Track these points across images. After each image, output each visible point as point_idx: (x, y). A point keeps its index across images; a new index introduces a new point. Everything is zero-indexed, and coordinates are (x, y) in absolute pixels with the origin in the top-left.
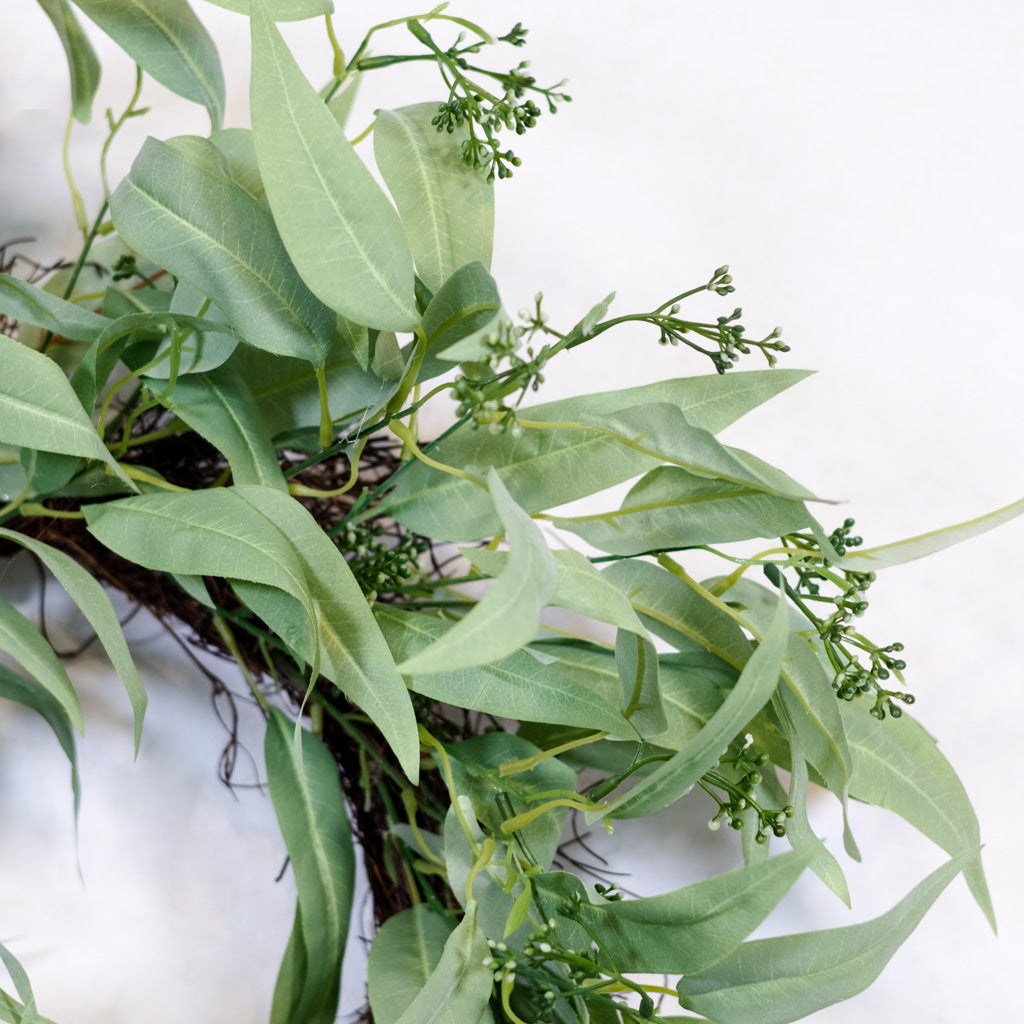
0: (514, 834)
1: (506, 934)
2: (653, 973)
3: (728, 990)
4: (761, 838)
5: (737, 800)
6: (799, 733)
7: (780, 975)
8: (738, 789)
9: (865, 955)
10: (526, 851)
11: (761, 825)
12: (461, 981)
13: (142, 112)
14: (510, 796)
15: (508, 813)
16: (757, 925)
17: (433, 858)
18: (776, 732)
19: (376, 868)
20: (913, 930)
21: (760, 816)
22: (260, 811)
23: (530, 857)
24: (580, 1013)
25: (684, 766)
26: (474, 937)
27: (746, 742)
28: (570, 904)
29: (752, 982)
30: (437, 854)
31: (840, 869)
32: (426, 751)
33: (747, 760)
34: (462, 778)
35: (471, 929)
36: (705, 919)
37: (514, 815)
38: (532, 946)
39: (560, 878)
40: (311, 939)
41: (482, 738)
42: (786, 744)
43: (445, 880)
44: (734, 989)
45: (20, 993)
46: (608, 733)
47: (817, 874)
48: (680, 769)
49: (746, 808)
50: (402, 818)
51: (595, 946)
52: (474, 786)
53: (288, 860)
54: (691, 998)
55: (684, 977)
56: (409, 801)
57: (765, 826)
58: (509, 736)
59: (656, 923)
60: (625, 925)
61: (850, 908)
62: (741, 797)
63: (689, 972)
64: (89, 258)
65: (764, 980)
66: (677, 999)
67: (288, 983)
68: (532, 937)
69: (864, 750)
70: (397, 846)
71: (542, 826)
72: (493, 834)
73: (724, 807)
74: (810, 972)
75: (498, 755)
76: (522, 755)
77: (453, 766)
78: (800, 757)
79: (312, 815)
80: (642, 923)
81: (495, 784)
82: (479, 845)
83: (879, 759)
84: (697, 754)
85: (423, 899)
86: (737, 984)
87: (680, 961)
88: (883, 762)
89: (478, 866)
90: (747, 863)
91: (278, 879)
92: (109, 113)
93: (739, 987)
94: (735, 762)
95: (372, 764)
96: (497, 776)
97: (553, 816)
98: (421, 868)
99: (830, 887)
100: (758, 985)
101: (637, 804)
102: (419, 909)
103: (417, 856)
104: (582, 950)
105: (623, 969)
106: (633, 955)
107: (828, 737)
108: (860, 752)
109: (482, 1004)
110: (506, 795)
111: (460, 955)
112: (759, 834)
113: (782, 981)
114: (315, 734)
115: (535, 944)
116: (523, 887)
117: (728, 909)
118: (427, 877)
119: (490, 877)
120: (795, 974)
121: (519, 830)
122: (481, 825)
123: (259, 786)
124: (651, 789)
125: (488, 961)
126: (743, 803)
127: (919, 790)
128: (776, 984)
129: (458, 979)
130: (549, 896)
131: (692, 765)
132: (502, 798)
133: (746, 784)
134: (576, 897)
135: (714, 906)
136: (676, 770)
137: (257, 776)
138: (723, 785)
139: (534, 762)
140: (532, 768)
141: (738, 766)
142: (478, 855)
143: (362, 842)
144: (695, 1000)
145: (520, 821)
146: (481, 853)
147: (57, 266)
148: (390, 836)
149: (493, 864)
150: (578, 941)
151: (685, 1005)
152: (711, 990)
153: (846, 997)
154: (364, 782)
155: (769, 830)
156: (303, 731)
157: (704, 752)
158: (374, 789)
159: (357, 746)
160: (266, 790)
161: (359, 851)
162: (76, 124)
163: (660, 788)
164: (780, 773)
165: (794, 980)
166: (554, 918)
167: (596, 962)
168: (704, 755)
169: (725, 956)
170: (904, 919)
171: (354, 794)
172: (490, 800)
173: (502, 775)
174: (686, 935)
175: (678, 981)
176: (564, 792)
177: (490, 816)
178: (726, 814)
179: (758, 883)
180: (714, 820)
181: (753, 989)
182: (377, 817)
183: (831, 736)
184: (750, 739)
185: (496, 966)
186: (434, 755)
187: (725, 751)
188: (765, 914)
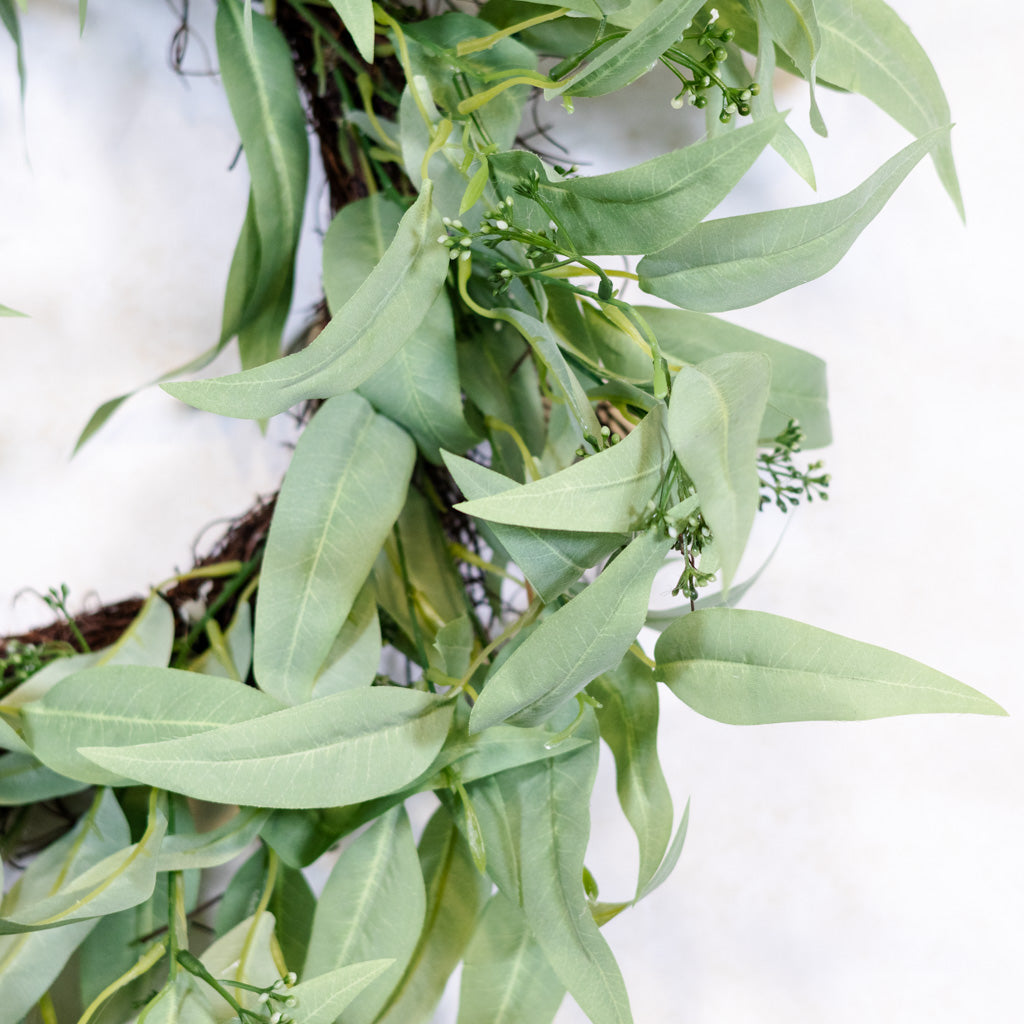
0: (471, 114)
1: (462, 211)
2: (612, 254)
3: (688, 272)
4: (725, 117)
5: (701, 77)
6: (766, 11)
7: (742, 255)
8: (704, 67)
9: (828, 235)
10: (484, 134)
11: (726, 103)
12: (415, 260)
14: (468, 76)
15: (465, 93)
16: (719, 201)
17: (389, 143)
18: (743, 12)
19: (331, 158)
20: (879, 211)
21: (725, 94)
22: (212, 100)
23: (488, 139)
24: (539, 299)
25: (647, 38)
26: (429, 216)
27: (711, 17)
28: (528, 182)
29: (714, 263)
30: (393, 138)
31: (806, 151)
32: (382, 31)
33: (712, 36)
34: (419, 60)
35: (427, 208)
36: (666, 195)
37: (471, 95)
38: (489, 224)
39: (518, 158)
40: (264, 227)
41: (439, 19)
42: (754, 26)
43: (402, 167)
44: (696, 270)
46: (568, 10)
47: (783, 156)
48: (642, 42)
49: (709, 86)
50: (358, 104)
51: (553, 225)
52: (430, 65)
53: (241, 148)
54: (651, 281)
55: (645, 258)
56: (364, 84)
57: (729, 104)
58: (468, 17)
59: (616, 202)
60: (585, 206)
61: (815, 189)
62: (705, 74)
63: (648, 252)
65: (726, 261)
66: (637, 283)
67: (242, 271)
68: (488, 214)
69: (834, 31)
70: (353, 135)
71: (500, 108)
72: (450, 114)
73: (687, 85)
74: (773, 253)
75: (455, 37)
76: (480, 34)
77: (410, 47)
78: (767, 38)
79: (265, 99)
80: (601, 201)
81: (454, 65)
82: (435, 127)
83: (849, 41)
84: (660, 26)
85: (380, 187)
86: (698, 266)
87: (640, 240)
88: (853, 43)
89: (433, 148)
90: (709, 136)
91: (232, 167)
93: (700, 269)
94: (699, 38)
95: (327, 51)
96: (454, 55)
97: (511, 98)
98: (377, 155)
99: (796, 169)
100: (719, 266)
101: (598, 79)
102: (375, 197)
103: (373, 143)
104: (540, 230)
105: (581, 251)
106: (593, 237)
107: (797, 14)
108: (829, 33)
109: (437, 285)
110: (463, 75)
111: (415, 234)
112: (724, 113)
113: (744, 262)
114: (267, 17)
115: (491, 222)
116: (479, 164)
117: (689, 185)
118: (383, 165)
119: (446, 160)
120: (758, 255)
121: (476, 111)
122: (439, 108)
123: (211, 73)
124: (612, 62)
125: (443, 238)
126: (707, 81)
127: (889, 73)
128: (738, 265)
129: (413, 260)
130: (507, 178)
131: (654, 37)
132: (460, 78)
133: (710, 61)
134: (534, 175)
135: (675, 182)
136: (638, 42)
137: (208, 61)
138: (688, 63)
139: (492, 41)
140: (490, 47)
141: (703, 42)
142: (434, 136)
143: (319, 131)
144: (655, 282)
145: (478, 100)
146: (438, 133)
148: (345, 123)
149: (449, 145)
150: (536, 220)
151: (646, 288)
152: (672, 272)
153: (809, 280)
154: (319, 69)
155: (733, 108)
156: (254, 14)
157: (667, 24)
158: (329, 76)
159: (310, 30)
160: (219, 77)
161: (314, 141)
163: (621, 61)
164: (748, 58)
165: (756, 260)
166: (511, 195)
167: (554, 241)
168: (667, 27)
169: (685, 234)
170: (870, 199)
171: (308, 81)
172: (447, 81)
173: (459, 54)
174: (646, 212)
175: (638, 261)
176: (524, 71)
177: (448, 97)
178: (689, 92)
179: (721, 156)
180: (677, 98)
181: (714, 270)
182: (332, 105)
183: (799, 11)
184: (715, 14)
185: (451, 243)
186: (391, 36)
187: (689, 25)
188: (727, 190)
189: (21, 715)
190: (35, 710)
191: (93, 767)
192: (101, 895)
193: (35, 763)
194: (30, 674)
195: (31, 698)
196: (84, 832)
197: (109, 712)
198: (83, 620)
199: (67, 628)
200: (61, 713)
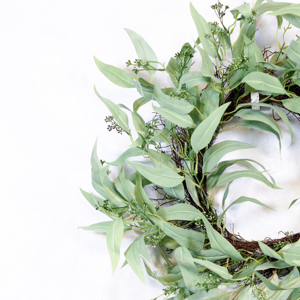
13: (291, 28)
45: (273, 183)
64: (282, 52)
92: (284, 28)
147: (275, 53)
162: (279, 30)
189: (282, 254)
190: (284, 253)
191: (294, 263)
192: (296, 284)
193: (284, 262)
194: (283, 247)
195: (284, 251)
196: (292, 273)
197: (296, 254)
198: (291, 237)
199: (288, 238)
200: (289, 254)
